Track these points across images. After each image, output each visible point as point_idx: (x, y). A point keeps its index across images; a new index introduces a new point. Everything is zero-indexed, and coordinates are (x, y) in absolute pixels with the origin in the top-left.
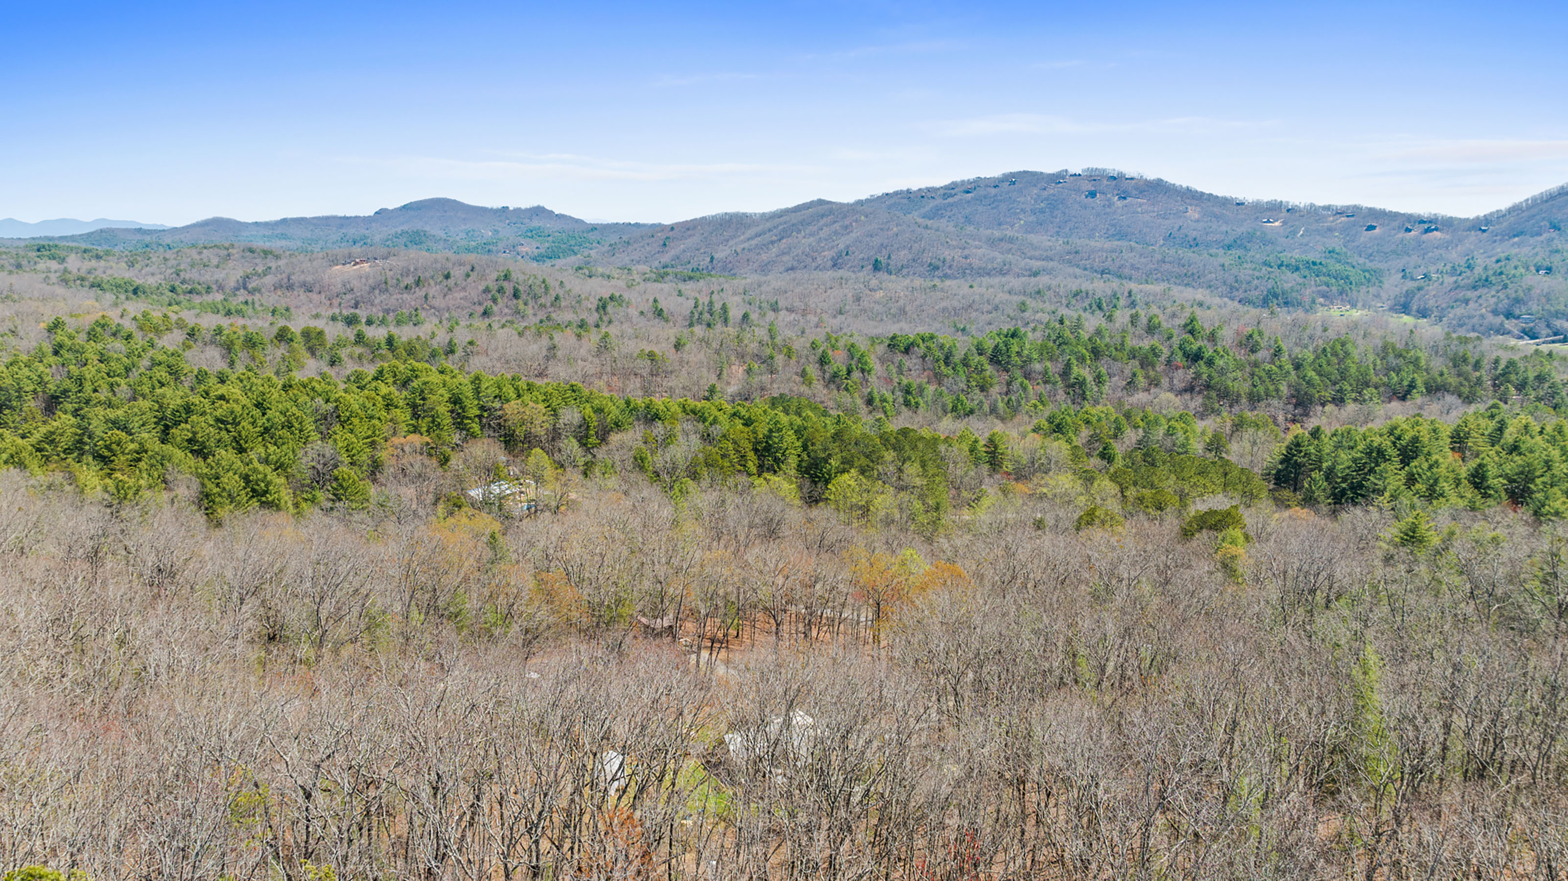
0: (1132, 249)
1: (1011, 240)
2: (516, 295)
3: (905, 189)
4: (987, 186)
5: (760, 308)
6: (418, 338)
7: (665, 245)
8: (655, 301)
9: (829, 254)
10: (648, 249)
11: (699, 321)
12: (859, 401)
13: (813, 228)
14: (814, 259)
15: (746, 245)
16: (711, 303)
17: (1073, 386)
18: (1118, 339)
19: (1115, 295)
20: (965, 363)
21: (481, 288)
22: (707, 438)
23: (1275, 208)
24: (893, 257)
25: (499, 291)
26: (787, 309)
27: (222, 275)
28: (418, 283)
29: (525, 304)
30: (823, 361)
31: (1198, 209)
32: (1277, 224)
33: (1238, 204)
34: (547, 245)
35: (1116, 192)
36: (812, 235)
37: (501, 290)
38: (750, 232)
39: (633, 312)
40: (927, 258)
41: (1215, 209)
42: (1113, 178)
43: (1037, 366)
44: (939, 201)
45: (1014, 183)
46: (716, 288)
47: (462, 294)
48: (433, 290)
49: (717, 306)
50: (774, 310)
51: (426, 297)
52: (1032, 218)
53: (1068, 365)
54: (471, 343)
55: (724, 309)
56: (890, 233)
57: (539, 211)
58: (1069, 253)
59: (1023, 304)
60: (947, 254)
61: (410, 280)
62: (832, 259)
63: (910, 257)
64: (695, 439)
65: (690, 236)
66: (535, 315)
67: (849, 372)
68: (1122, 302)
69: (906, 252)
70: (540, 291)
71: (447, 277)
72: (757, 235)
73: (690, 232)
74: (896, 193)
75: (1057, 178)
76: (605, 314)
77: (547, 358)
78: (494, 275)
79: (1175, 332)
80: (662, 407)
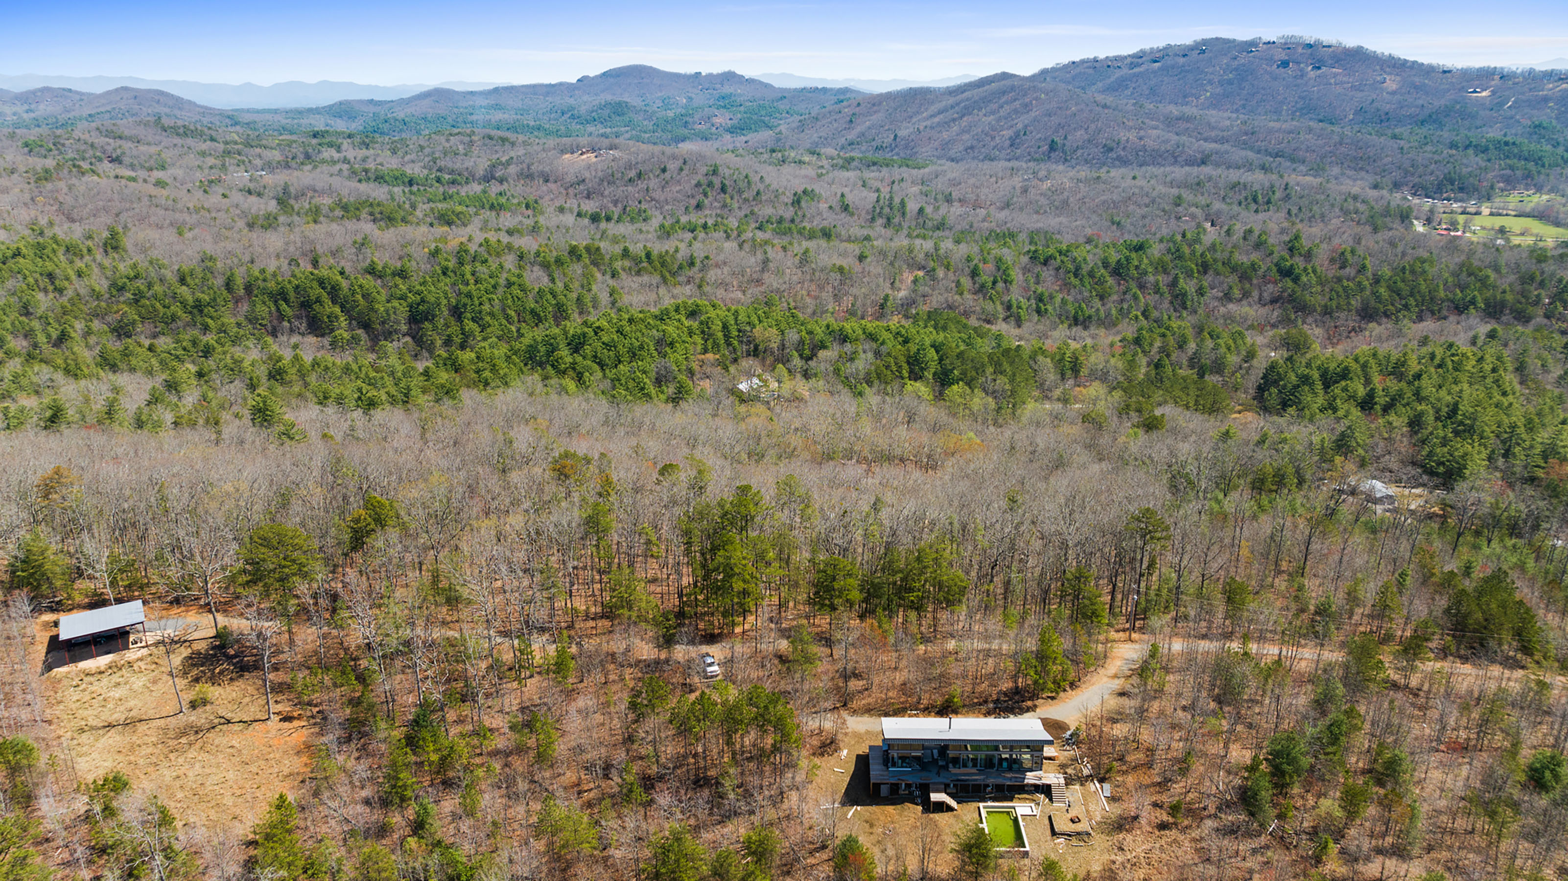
0: (1310, 130)
1: (1188, 119)
2: (723, 190)
3: (1092, 57)
4: (1176, 55)
5: (935, 199)
6: (667, 252)
7: (851, 121)
8: (843, 195)
9: (1007, 133)
10: (835, 125)
11: (880, 214)
12: (1000, 308)
13: (993, 106)
14: (993, 138)
15: (928, 123)
16: (891, 198)
17: (1177, 296)
18: (1226, 255)
19: (1272, 187)
20: (1091, 274)
21: (694, 182)
22: (877, 354)
23: (1484, 76)
24: (1069, 138)
25: (709, 186)
26: (960, 201)
27: (471, 164)
28: (640, 175)
29: (732, 198)
30: (974, 274)
31: (1398, 78)
32: (1484, 94)
33: (1445, 72)
34: (739, 116)
35: (1310, 61)
36: (993, 113)
37: (710, 184)
38: (934, 108)
39: (823, 206)
40: (1102, 139)
41: (1417, 80)
42: (1310, 46)
43: (1151, 278)
44: (1125, 71)
45: (1204, 52)
46: (897, 177)
47: (678, 188)
48: (653, 183)
49: (897, 201)
50: (948, 201)
51: (647, 190)
52: (1219, 90)
53: (1176, 279)
54: (707, 258)
55: (903, 204)
56: (1069, 112)
57: (729, 77)
58: (1246, 134)
59: (1179, 197)
60: (1123, 135)
61: (632, 174)
62: (1011, 138)
63: (1086, 137)
64: (870, 355)
65: (875, 112)
66: (740, 208)
67: (994, 283)
68: (1278, 195)
69: (1083, 132)
70: (742, 185)
71: (664, 170)
72: (940, 112)
73: (875, 108)
74: (1083, 62)
75: (1249, 46)
76: (800, 208)
77: (763, 271)
78: (704, 170)
79: (1276, 249)
80: (850, 331)
